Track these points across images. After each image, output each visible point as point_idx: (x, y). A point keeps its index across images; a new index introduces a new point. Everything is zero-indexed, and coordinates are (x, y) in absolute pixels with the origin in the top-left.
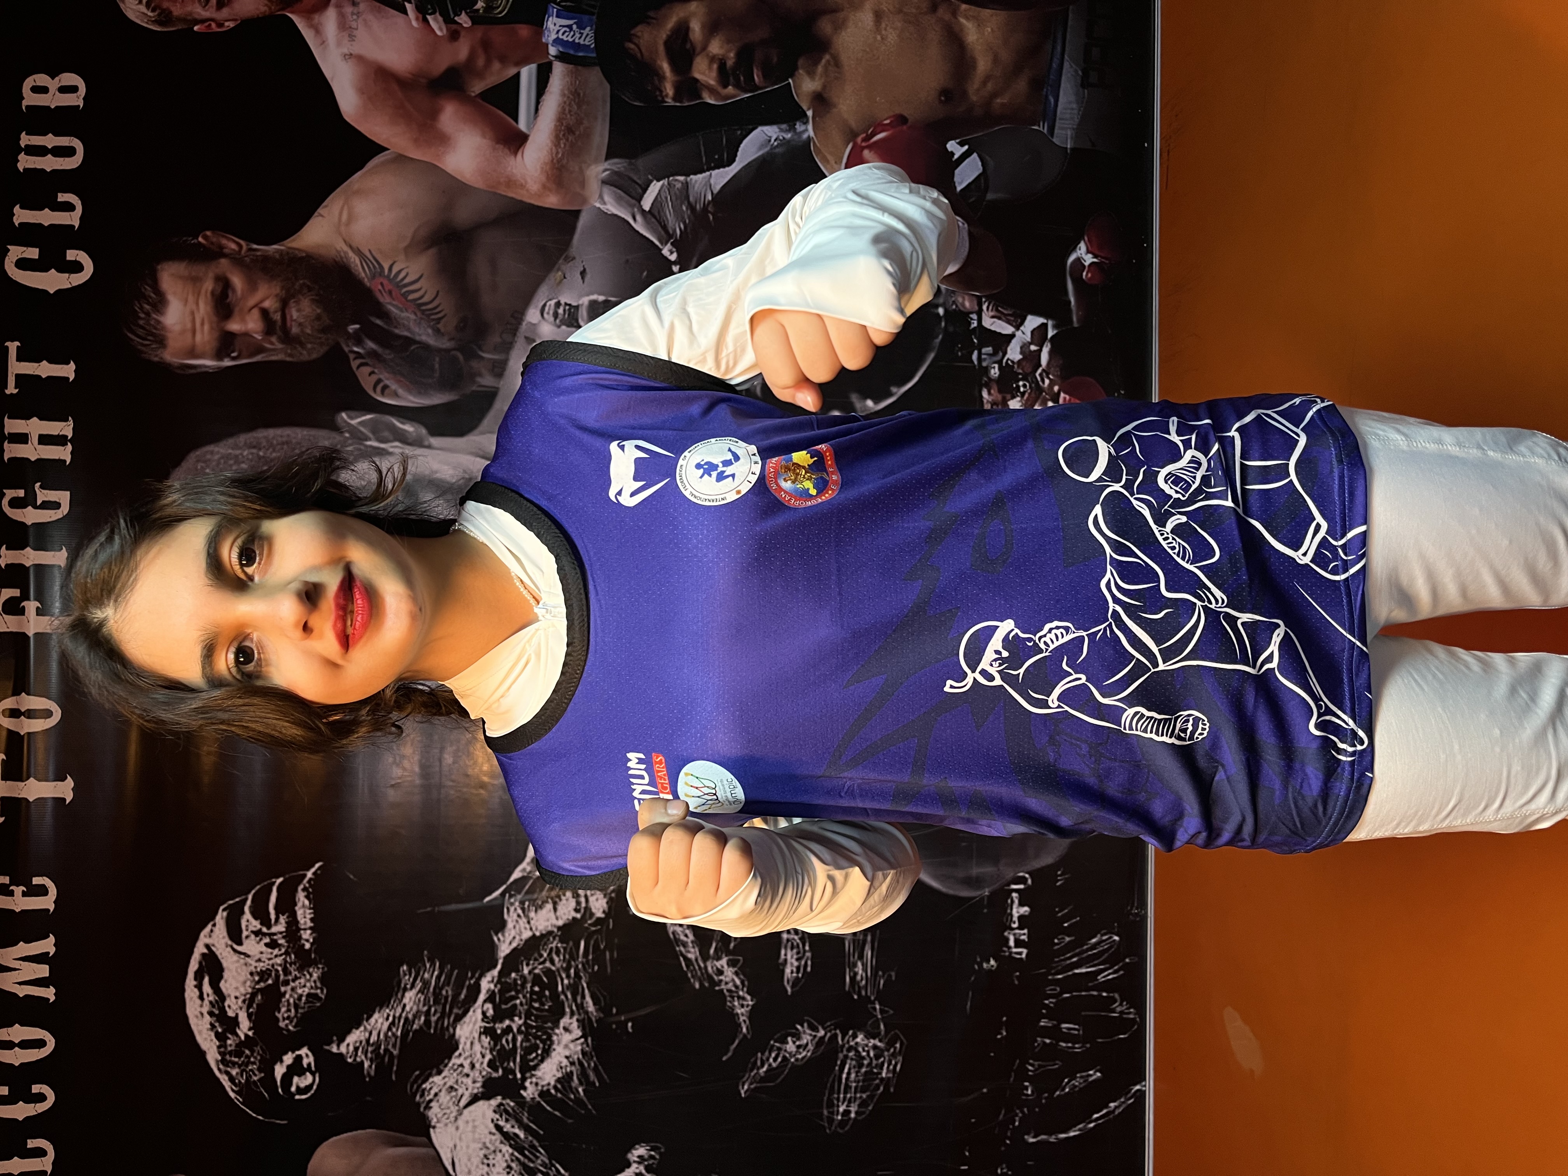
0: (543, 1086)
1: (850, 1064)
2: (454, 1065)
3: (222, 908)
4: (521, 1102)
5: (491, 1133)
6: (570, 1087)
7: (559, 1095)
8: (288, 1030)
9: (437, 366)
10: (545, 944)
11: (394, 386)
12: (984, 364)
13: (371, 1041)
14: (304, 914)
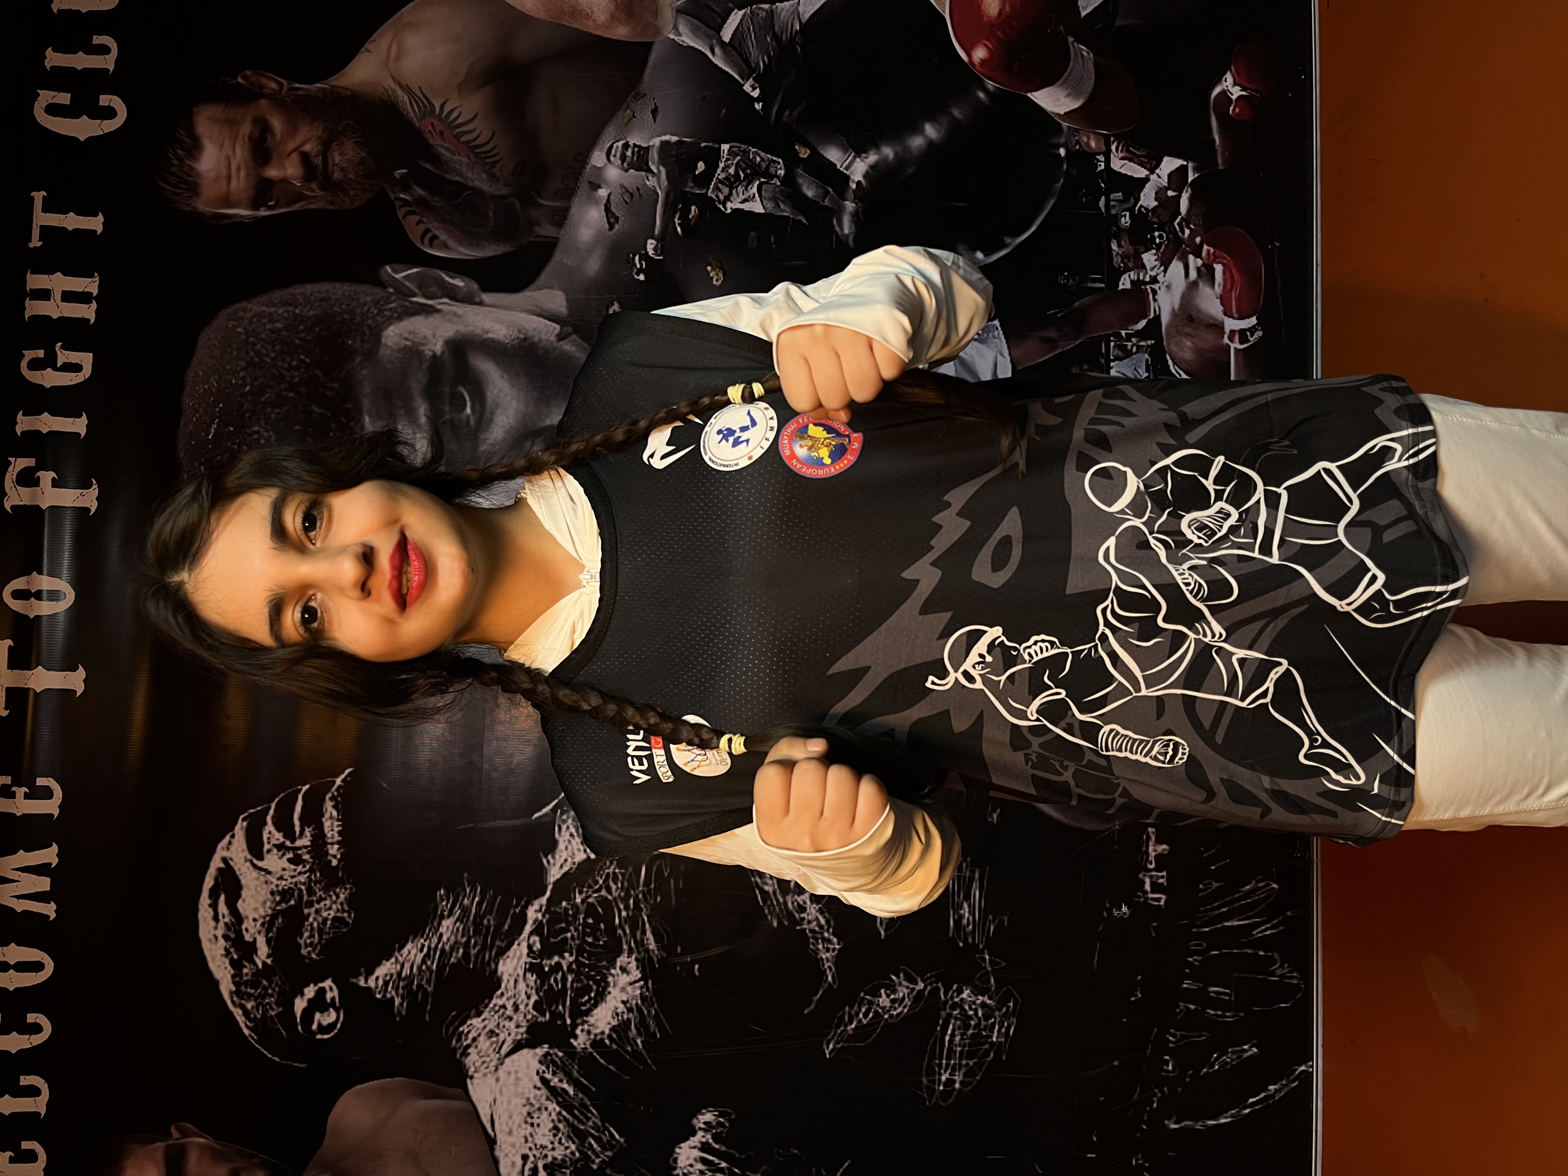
0: (596, 1035)
1: (954, 1025)
2: (495, 1005)
3: (242, 817)
4: (570, 1052)
5: (535, 1087)
6: (627, 1037)
7: (614, 1046)
8: (311, 959)
9: (491, 214)
10: (601, 869)
11: (443, 237)
12: (1113, 212)
13: (403, 975)
14: (332, 827)
